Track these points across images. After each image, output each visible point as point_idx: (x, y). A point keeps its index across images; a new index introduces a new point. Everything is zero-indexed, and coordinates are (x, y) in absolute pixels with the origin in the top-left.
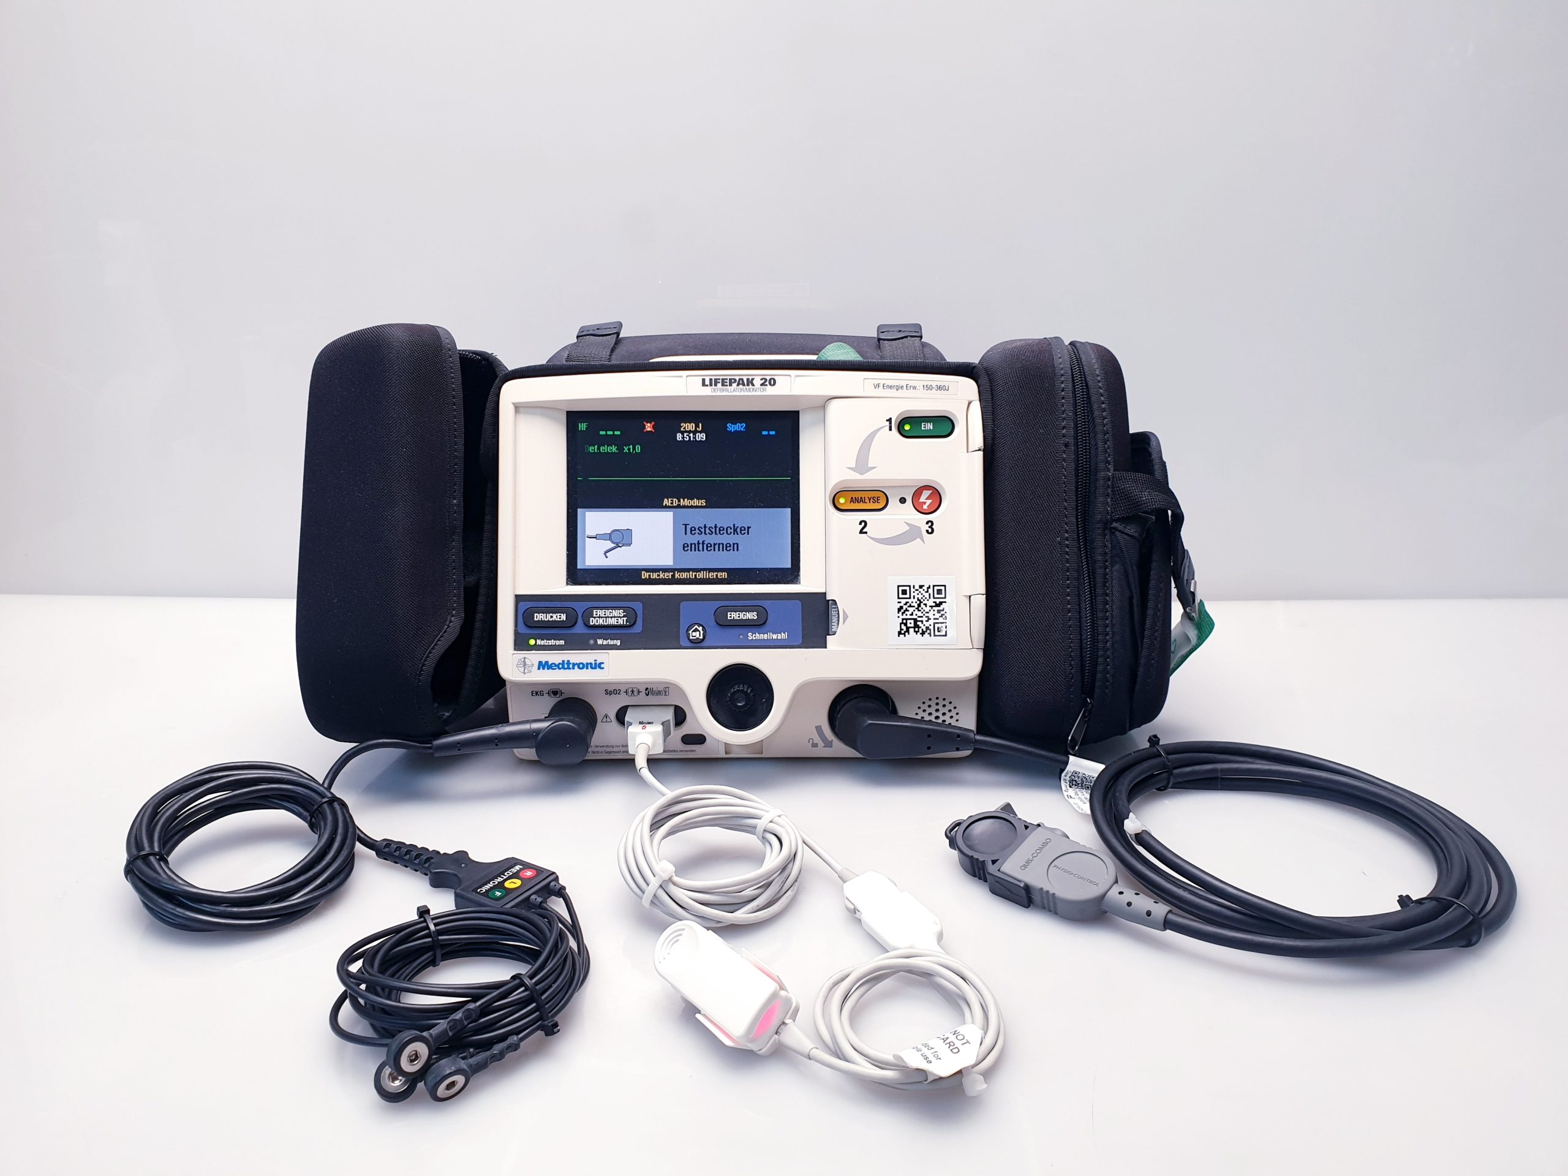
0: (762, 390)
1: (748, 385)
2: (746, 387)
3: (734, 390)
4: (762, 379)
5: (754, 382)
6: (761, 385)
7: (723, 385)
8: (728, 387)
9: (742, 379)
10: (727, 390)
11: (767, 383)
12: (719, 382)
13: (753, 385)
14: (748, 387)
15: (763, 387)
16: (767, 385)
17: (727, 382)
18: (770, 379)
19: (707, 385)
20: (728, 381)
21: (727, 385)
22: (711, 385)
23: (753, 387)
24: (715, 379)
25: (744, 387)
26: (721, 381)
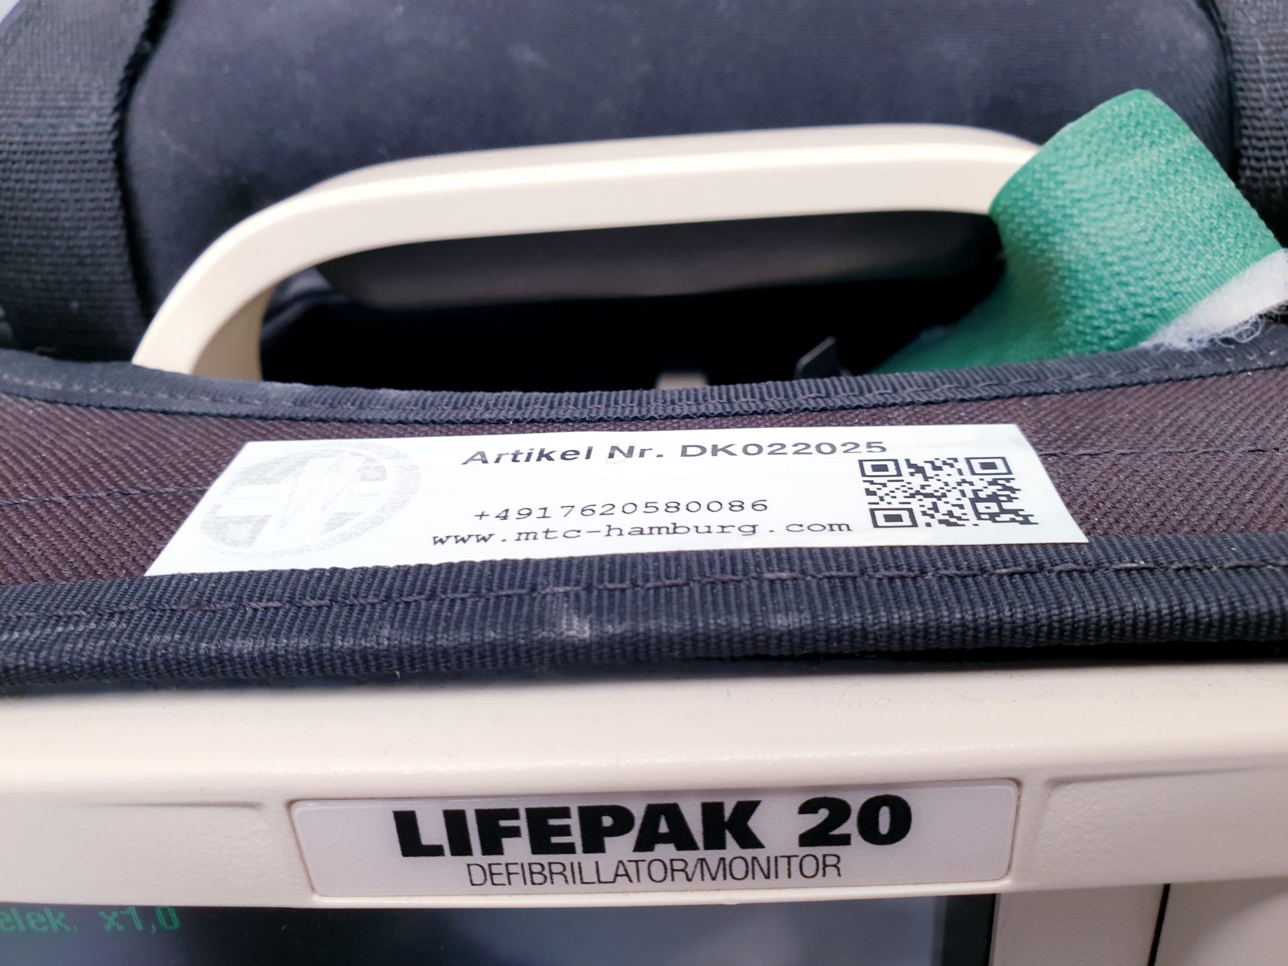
0: (809, 866)
1: (714, 841)
2: (702, 853)
3: (621, 873)
4: (808, 808)
5: (756, 823)
6: (807, 839)
7: (540, 845)
8: (579, 856)
9: (673, 813)
10: (576, 876)
11: (850, 827)
12: (515, 832)
13: (749, 840)
14: (713, 856)
15: (819, 851)
16: (845, 840)
17: (565, 831)
18: (870, 810)
19: (436, 851)
20: (574, 822)
21: (569, 849)
22: (460, 846)
23: (749, 853)
24: (480, 813)
25: (691, 856)
26: (522, 823)
